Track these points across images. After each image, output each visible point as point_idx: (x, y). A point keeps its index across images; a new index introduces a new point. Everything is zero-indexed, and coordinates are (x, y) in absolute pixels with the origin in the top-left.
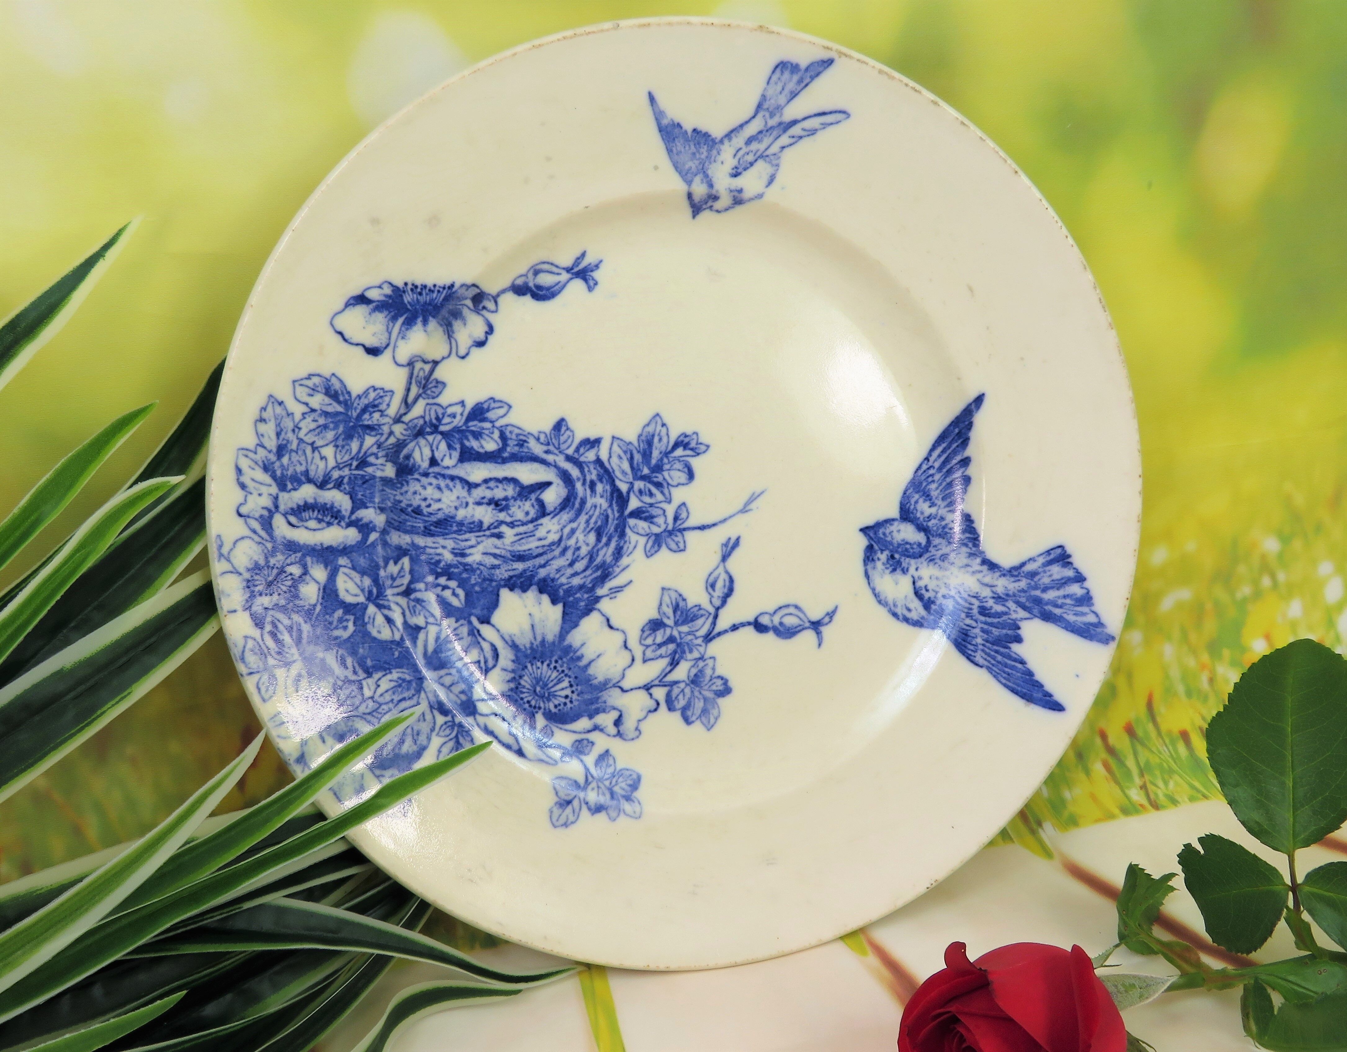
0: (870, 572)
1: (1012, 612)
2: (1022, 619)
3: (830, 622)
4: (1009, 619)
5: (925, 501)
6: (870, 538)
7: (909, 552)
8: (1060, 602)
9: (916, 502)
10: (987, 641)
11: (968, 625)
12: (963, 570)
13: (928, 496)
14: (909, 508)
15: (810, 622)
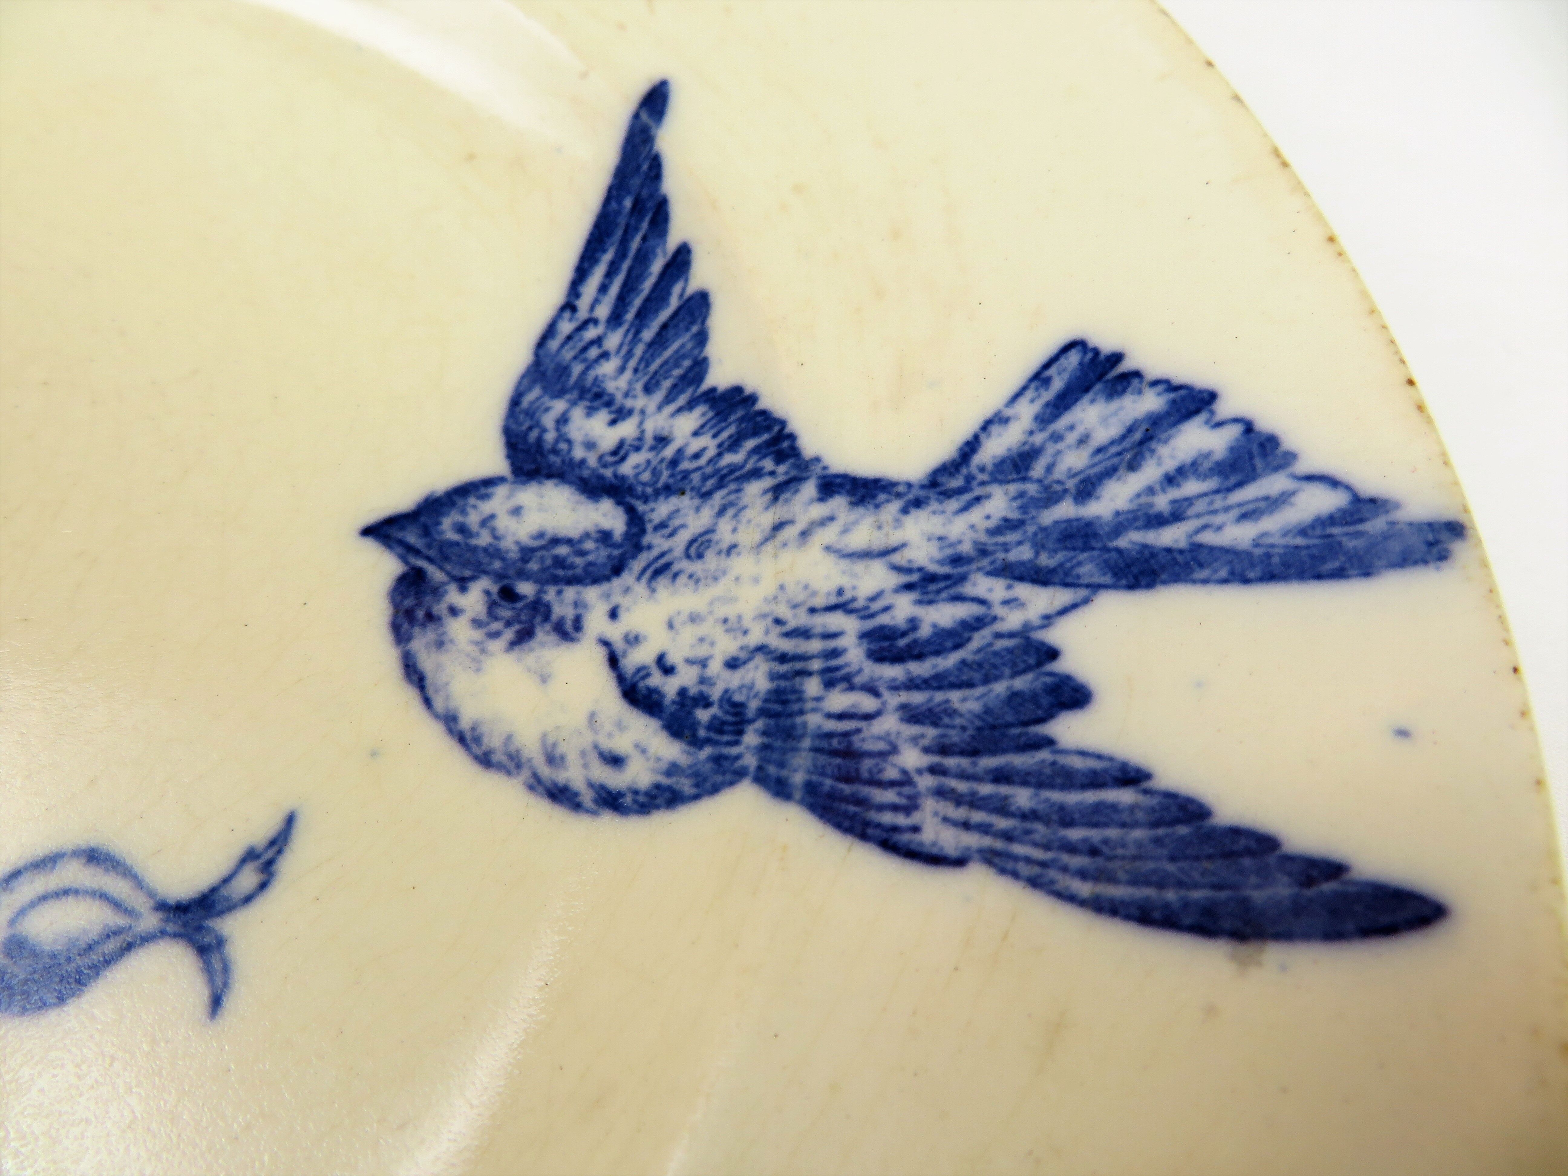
0: (427, 662)
1: (999, 610)
2: (1048, 620)
3: (263, 886)
4: (998, 636)
5: (591, 411)
6: (407, 550)
7: (572, 567)
8: (1162, 502)
9: (563, 420)
10: (943, 749)
11: (842, 716)
12: (769, 547)
13: (598, 396)
14: (540, 440)
15: (162, 906)
